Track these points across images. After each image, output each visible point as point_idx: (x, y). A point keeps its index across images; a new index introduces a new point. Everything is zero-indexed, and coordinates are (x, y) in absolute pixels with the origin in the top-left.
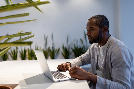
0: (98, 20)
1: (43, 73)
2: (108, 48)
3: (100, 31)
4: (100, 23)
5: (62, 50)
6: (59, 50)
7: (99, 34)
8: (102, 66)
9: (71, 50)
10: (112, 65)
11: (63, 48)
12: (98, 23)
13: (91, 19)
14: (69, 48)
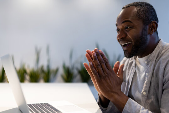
0: (143, 9)
1: (18, 107)
2: (157, 59)
3: (144, 30)
4: (146, 16)
5: (61, 71)
6: (57, 70)
7: (142, 34)
8: (143, 90)
9: (75, 72)
10: (164, 87)
11: (64, 67)
12: (142, 16)
13: (128, 7)
14: (73, 68)
